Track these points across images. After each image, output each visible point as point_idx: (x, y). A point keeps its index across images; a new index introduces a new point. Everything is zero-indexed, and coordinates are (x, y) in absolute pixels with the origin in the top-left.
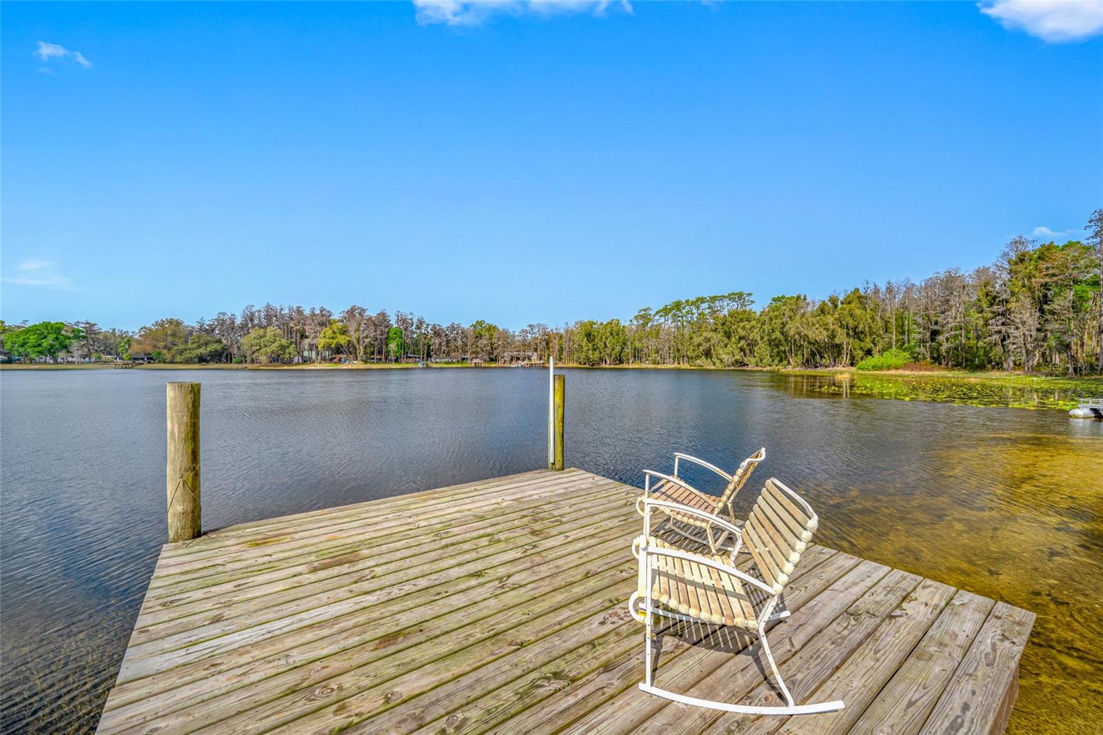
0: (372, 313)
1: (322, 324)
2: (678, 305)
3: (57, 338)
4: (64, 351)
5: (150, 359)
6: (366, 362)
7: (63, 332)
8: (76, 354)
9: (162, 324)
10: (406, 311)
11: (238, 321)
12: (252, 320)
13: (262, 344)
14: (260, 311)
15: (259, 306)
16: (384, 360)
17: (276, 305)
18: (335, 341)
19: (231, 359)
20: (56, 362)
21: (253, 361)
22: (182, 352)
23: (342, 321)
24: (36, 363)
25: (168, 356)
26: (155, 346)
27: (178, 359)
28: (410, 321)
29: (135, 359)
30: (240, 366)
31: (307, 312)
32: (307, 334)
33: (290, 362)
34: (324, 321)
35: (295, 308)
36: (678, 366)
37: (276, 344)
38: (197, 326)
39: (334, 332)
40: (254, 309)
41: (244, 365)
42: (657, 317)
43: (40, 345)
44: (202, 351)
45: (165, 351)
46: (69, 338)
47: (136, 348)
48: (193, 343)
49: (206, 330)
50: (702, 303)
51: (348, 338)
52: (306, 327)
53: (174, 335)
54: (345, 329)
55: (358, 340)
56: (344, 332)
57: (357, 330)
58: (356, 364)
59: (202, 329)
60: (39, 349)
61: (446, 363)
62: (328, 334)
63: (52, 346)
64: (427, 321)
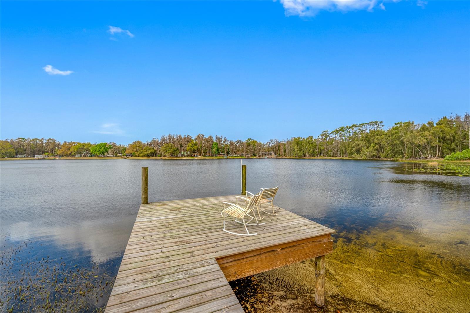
0: (206, 136)
1: (188, 141)
2: (342, 129)
3: (104, 148)
4: (107, 153)
5: (131, 155)
6: (204, 156)
7: (106, 146)
8: (110, 153)
9: (135, 143)
10: (219, 135)
11: (160, 141)
12: (164, 140)
13: (167, 150)
14: (166, 137)
15: (167, 135)
16: (211, 156)
17: (172, 135)
18: (192, 148)
19: (157, 155)
20: (104, 157)
21: (164, 156)
22: (141, 153)
24: (99, 157)
25: (137, 155)
26: (133, 151)
27: (140, 155)
28: (221, 139)
29: (127, 155)
30: (160, 158)
31: (183, 137)
32: (183, 145)
33: (177, 157)
34: (188, 140)
35: (179, 136)
36: (342, 158)
37: (172, 150)
38: (146, 143)
39: (192, 145)
40: (165, 137)
41: (162, 158)
42: (332, 135)
43: (100, 151)
44: (148, 152)
45: (136, 153)
46: (108, 148)
47: (127, 152)
48: (145, 150)
49: (149, 145)
50: (355, 127)
51: (197, 147)
52: (183, 143)
53: (139, 147)
54: (196, 143)
55: (201, 147)
56: (196, 144)
57: (201, 143)
58: (200, 157)
59: (148, 144)
60: (100, 152)
61: (235, 156)
62: (190, 145)
63: (103, 151)
64: (228, 139)
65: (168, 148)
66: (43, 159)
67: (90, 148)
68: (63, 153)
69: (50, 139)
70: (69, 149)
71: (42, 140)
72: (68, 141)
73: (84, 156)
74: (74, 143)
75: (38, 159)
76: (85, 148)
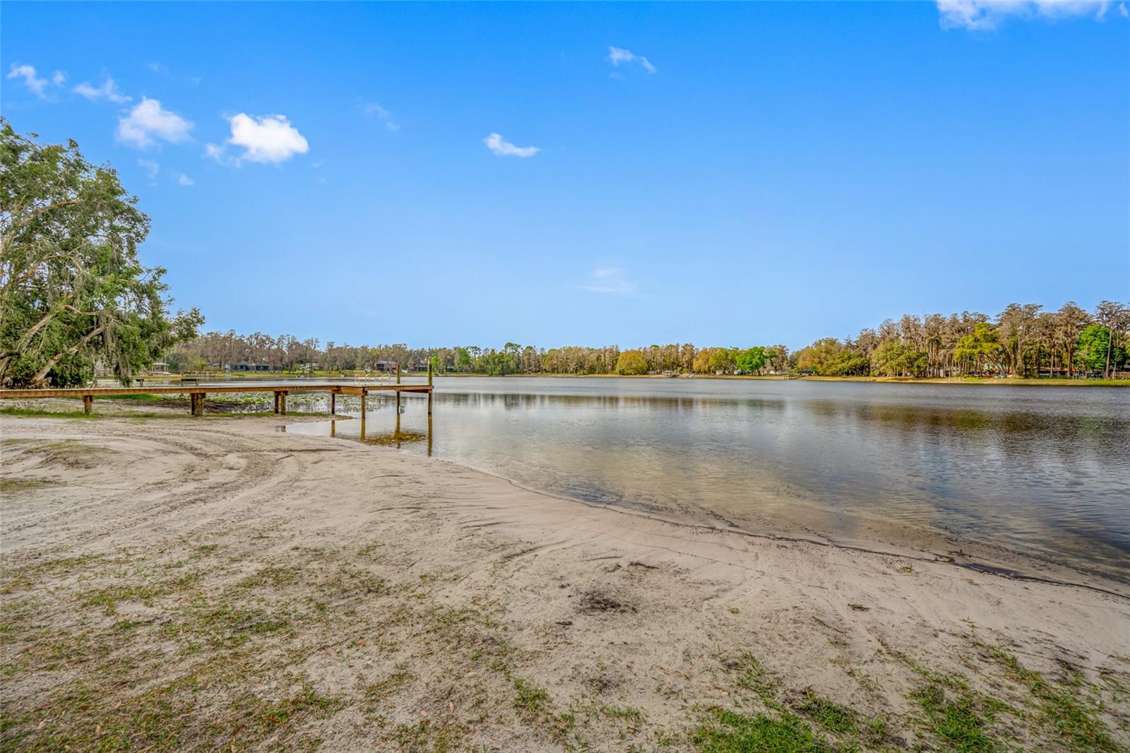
0: (1051, 309)
1: (963, 331)
3: (760, 358)
4: (763, 366)
5: (810, 373)
6: (1025, 377)
7: (763, 354)
8: (769, 368)
9: (818, 344)
10: (1119, 300)
11: (878, 334)
12: (889, 333)
13: (888, 357)
14: (896, 324)
15: (896, 319)
16: (1066, 374)
17: (913, 317)
19: (869, 372)
20: (760, 375)
22: (830, 366)
23: (996, 326)
24: (750, 375)
25: (821, 370)
26: (813, 361)
27: (828, 372)
29: (800, 372)
31: (947, 319)
33: (921, 376)
34: (966, 326)
35: (933, 317)
37: (903, 357)
38: (846, 343)
40: (889, 324)
41: (877, 378)
43: (752, 363)
44: (844, 365)
45: (819, 366)
46: (767, 357)
47: (801, 364)
48: (839, 359)
49: (852, 346)
51: (997, 346)
53: (827, 351)
54: (994, 336)
57: (1015, 334)
58: (1013, 378)
59: (849, 345)
60: (751, 365)
62: (966, 343)
63: (757, 363)
65: (891, 352)
66: (674, 376)
67: (737, 357)
68: (700, 366)
69: (687, 345)
70: (709, 360)
71: (677, 347)
72: (708, 346)
73: (730, 373)
74: (716, 349)
76: (729, 357)
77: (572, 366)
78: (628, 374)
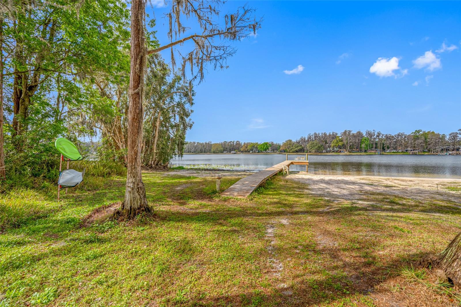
0: (354, 132)
1: (333, 138)
3: (266, 146)
4: (268, 149)
5: (284, 151)
6: (350, 152)
7: (268, 145)
8: (270, 150)
9: (287, 141)
10: (371, 130)
11: (306, 139)
12: (310, 138)
13: (313, 146)
14: (312, 135)
16: (359, 151)
17: (317, 133)
18: (337, 144)
19: (304, 151)
20: (266, 153)
21: (310, 152)
22: (292, 149)
23: (341, 136)
24: (263, 153)
25: (288, 151)
26: (285, 148)
27: (291, 151)
28: (373, 134)
29: (281, 151)
30: (307, 154)
31: (328, 134)
32: (327, 142)
33: (322, 153)
35: (324, 133)
37: (317, 146)
38: (295, 141)
39: (337, 141)
40: (311, 135)
44: (296, 149)
45: (288, 149)
47: (281, 148)
48: (294, 146)
49: (298, 142)
51: (342, 143)
52: (327, 140)
53: (290, 144)
54: (342, 139)
55: (347, 143)
56: (341, 141)
57: (347, 139)
58: (346, 153)
60: (264, 149)
61: (394, 152)
62: (335, 142)
63: (266, 148)
64: (382, 133)
65: (314, 144)
66: (235, 154)
67: (258, 146)
68: (244, 150)
69: (237, 141)
70: (247, 147)
71: (233, 142)
72: (246, 142)
73: (255, 152)
74: (249, 143)
75: (233, 154)
76: (255, 146)
77: (193, 150)
78: (216, 153)
